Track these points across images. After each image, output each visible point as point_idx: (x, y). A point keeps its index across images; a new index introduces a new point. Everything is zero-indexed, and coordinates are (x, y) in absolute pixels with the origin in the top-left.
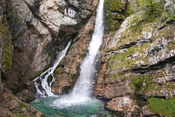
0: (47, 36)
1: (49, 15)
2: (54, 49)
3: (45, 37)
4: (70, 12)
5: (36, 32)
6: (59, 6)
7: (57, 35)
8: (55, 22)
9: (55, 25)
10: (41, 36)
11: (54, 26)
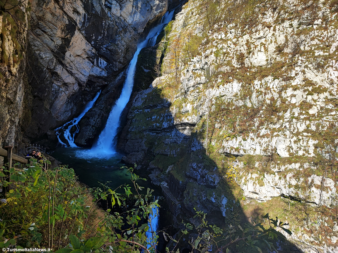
0: (74, 85)
1: (76, 63)
2: (81, 99)
3: (70, 86)
4: (101, 63)
5: (60, 79)
6: (88, 54)
7: (84, 85)
8: (83, 72)
9: (83, 75)
10: (65, 84)
11: (81, 75)
